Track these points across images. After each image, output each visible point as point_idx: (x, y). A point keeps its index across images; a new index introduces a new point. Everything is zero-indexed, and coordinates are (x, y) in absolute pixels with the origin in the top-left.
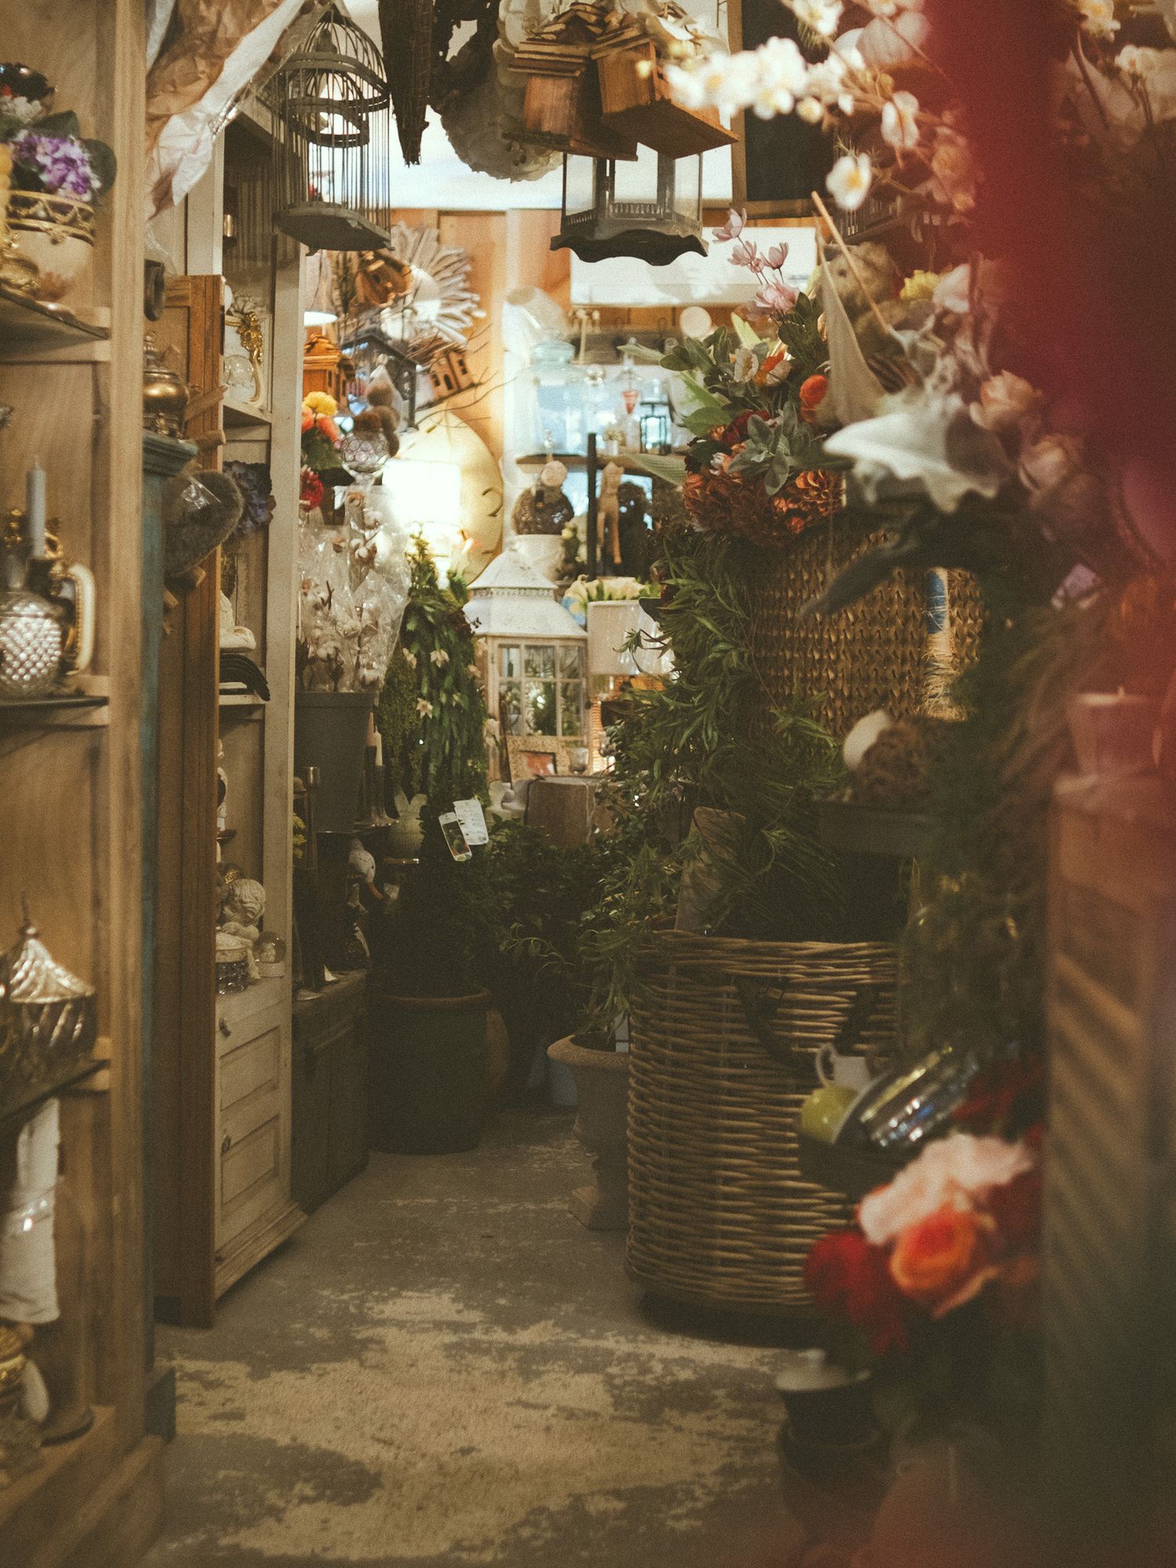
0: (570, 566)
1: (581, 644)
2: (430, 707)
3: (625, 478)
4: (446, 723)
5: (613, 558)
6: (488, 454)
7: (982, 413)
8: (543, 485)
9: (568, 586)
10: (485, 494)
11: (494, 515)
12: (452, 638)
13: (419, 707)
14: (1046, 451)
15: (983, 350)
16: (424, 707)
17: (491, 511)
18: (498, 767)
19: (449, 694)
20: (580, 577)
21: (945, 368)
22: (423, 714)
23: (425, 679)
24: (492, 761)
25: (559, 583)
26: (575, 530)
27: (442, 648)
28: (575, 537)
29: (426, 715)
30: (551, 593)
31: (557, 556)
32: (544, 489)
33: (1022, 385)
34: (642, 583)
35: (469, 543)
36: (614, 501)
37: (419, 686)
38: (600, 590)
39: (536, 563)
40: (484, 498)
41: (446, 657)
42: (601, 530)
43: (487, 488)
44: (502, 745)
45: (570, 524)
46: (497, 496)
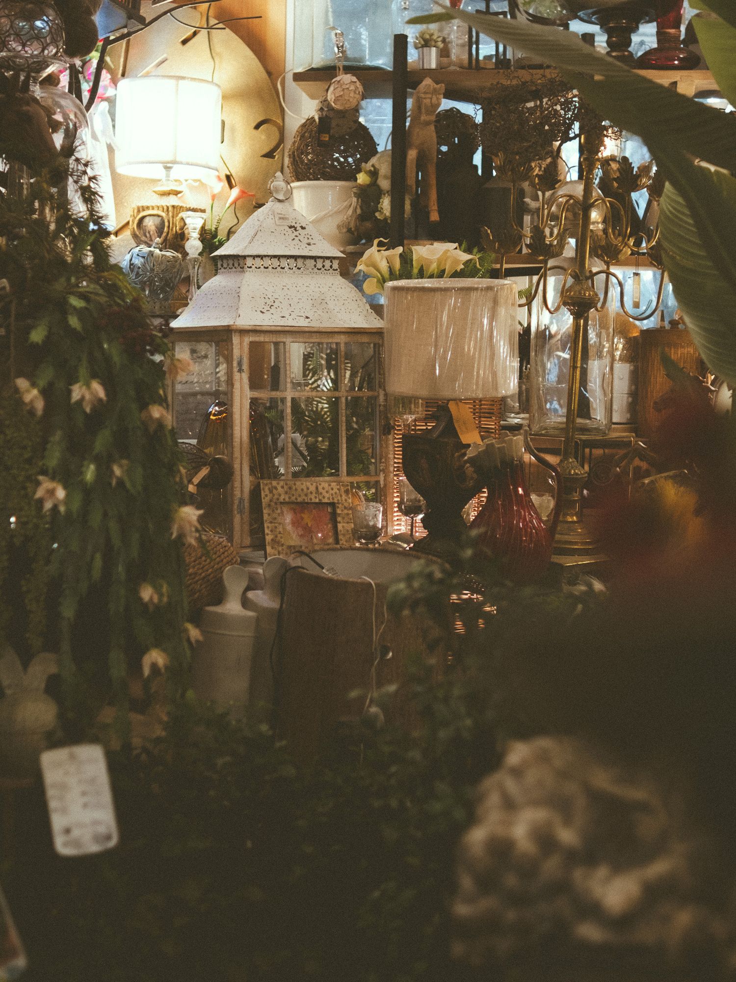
0: (368, 225)
1: (377, 340)
2: (61, 493)
3: (446, 104)
4: (96, 519)
5: (428, 214)
6: (264, 75)
8: (331, 109)
9: (361, 254)
10: (257, 127)
11: (269, 155)
12: (116, 359)
13: (40, 493)
16: (51, 492)
17: (266, 150)
18: (246, 528)
19: (104, 464)
20: (376, 242)
22: (48, 505)
23: (57, 436)
24: (237, 519)
25: (350, 248)
26: (374, 174)
27: (94, 376)
28: (374, 184)
29: (55, 508)
30: (336, 264)
31: (350, 212)
32: (331, 114)
34: (468, 251)
35: (235, 192)
36: (430, 133)
37: (42, 447)
38: (406, 259)
39: (315, 222)
40: (255, 132)
41: (101, 393)
42: (412, 175)
43: (261, 119)
44: (256, 493)
45: (368, 166)
46: (275, 129)
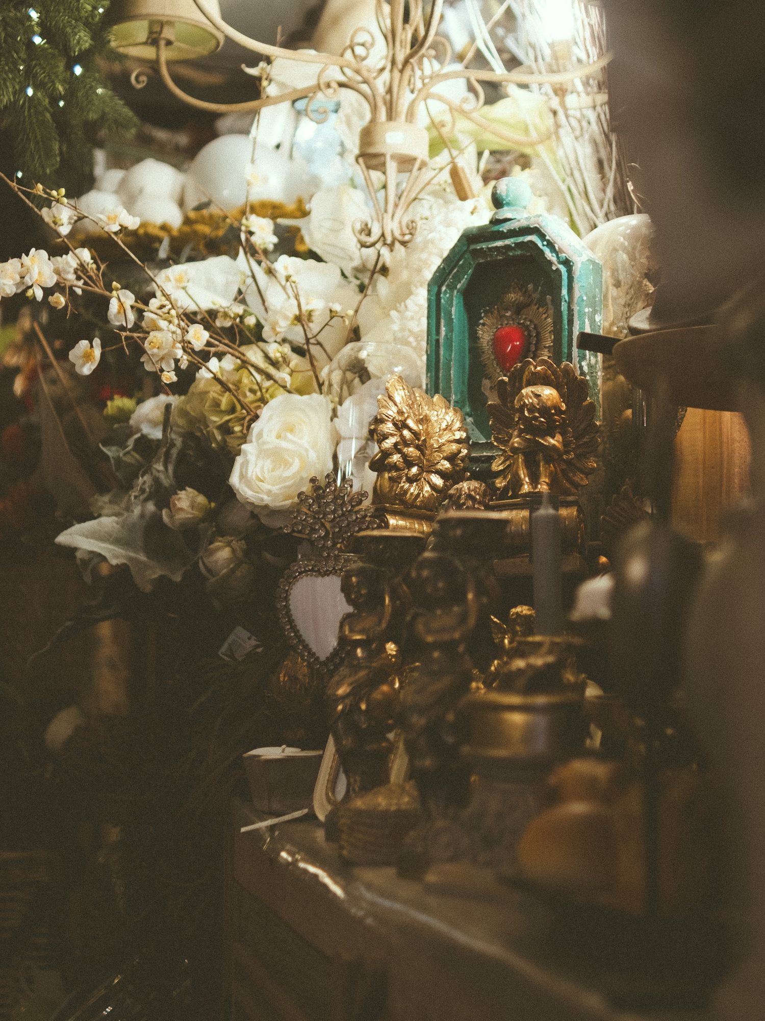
7: (171, 517)
14: (218, 549)
15: (171, 468)
21: (144, 483)
33: (201, 499)
